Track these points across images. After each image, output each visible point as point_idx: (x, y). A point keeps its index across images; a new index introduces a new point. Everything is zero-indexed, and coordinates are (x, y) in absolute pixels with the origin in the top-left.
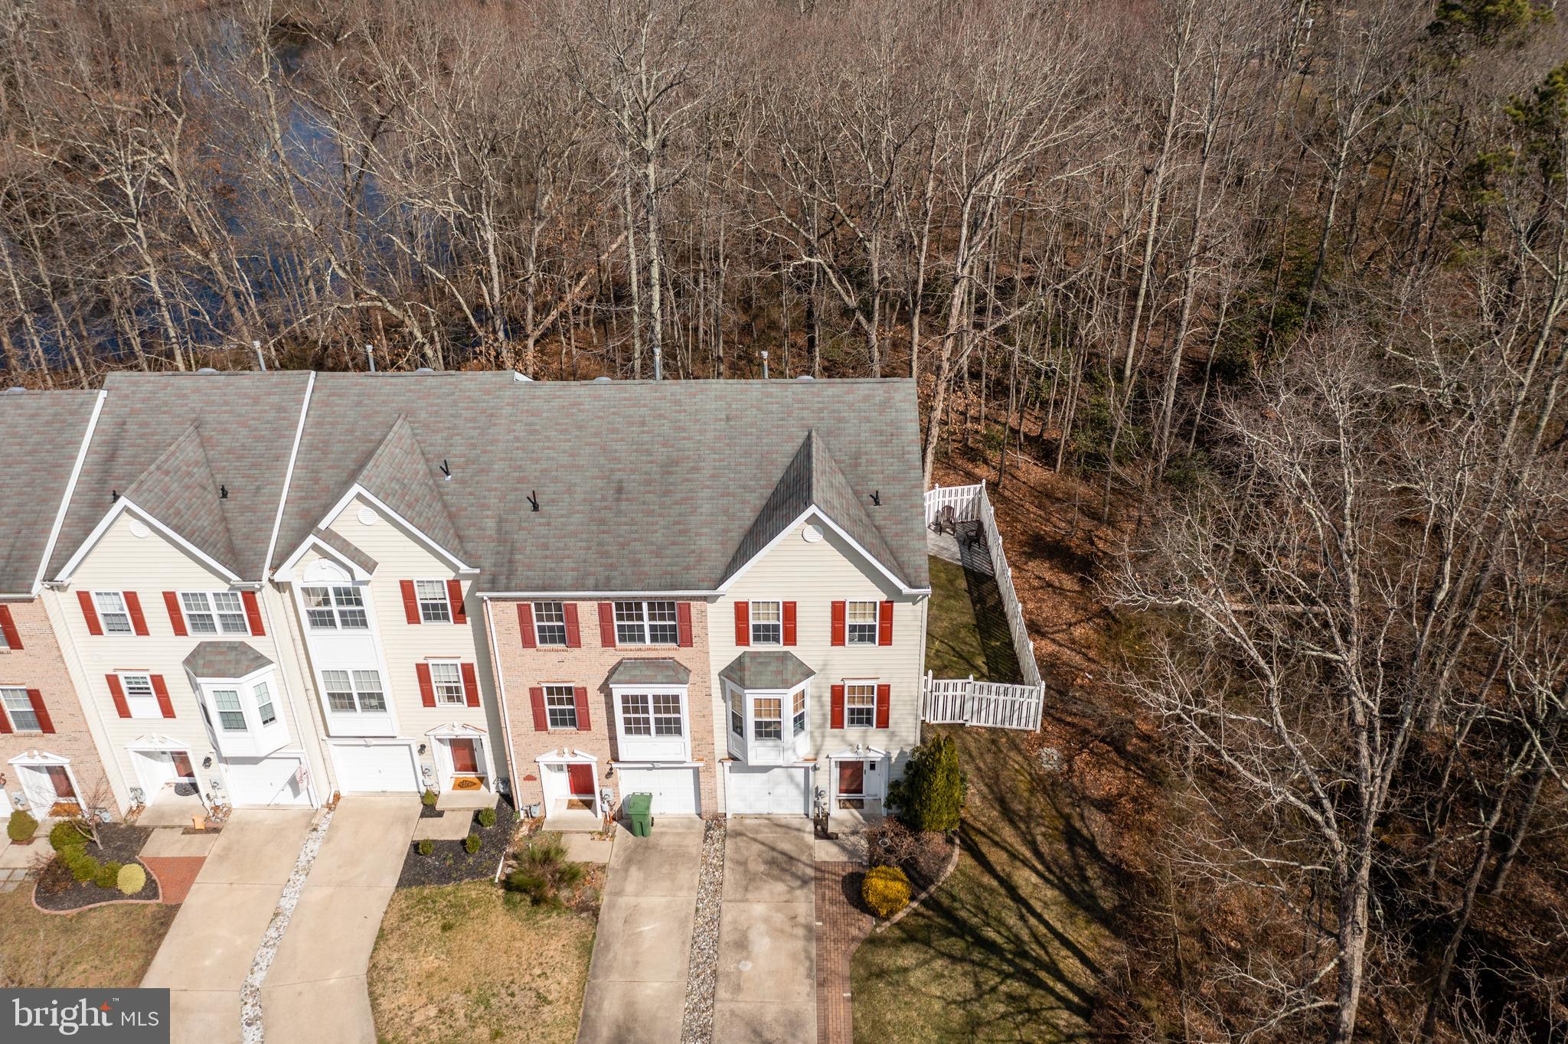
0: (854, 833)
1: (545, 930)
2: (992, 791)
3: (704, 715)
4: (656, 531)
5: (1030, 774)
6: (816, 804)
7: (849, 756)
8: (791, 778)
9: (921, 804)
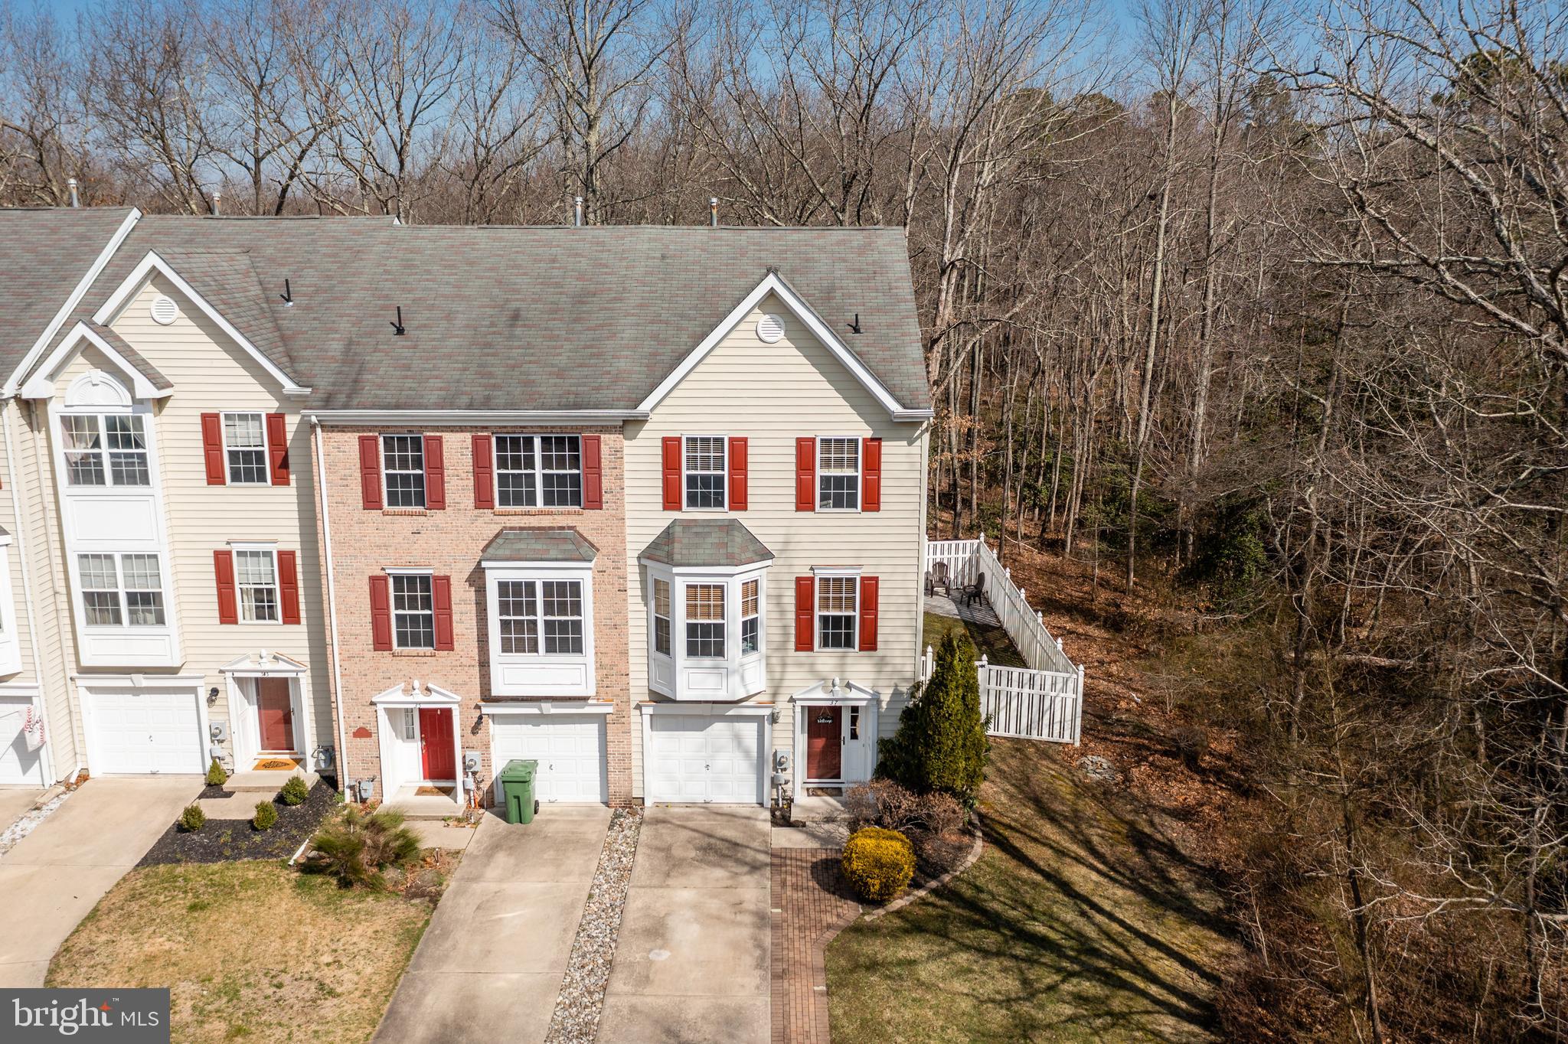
0: (829, 820)
1: (352, 915)
2: (1021, 791)
3: (614, 626)
4: (560, 354)
5: (1073, 781)
6: (775, 783)
7: (820, 697)
8: (738, 739)
9: (927, 745)
